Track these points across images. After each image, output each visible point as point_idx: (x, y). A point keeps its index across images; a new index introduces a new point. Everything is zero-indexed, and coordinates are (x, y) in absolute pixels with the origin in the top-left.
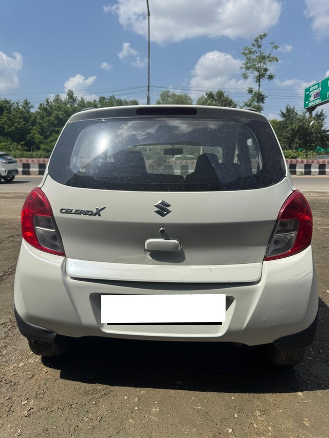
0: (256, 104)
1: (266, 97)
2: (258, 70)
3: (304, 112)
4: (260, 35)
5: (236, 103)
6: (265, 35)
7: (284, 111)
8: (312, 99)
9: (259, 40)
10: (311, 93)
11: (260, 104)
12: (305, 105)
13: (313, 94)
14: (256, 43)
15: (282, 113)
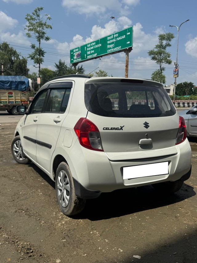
0: (38, 57)
1: (45, 53)
2: (38, 32)
3: (71, 66)
4: (38, 8)
5: (18, 54)
6: (42, 9)
7: (58, 64)
8: (75, 57)
9: (38, 11)
10: (74, 54)
11: (41, 57)
12: (71, 61)
13: (75, 54)
14: (35, 13)
15: (57, 65)
